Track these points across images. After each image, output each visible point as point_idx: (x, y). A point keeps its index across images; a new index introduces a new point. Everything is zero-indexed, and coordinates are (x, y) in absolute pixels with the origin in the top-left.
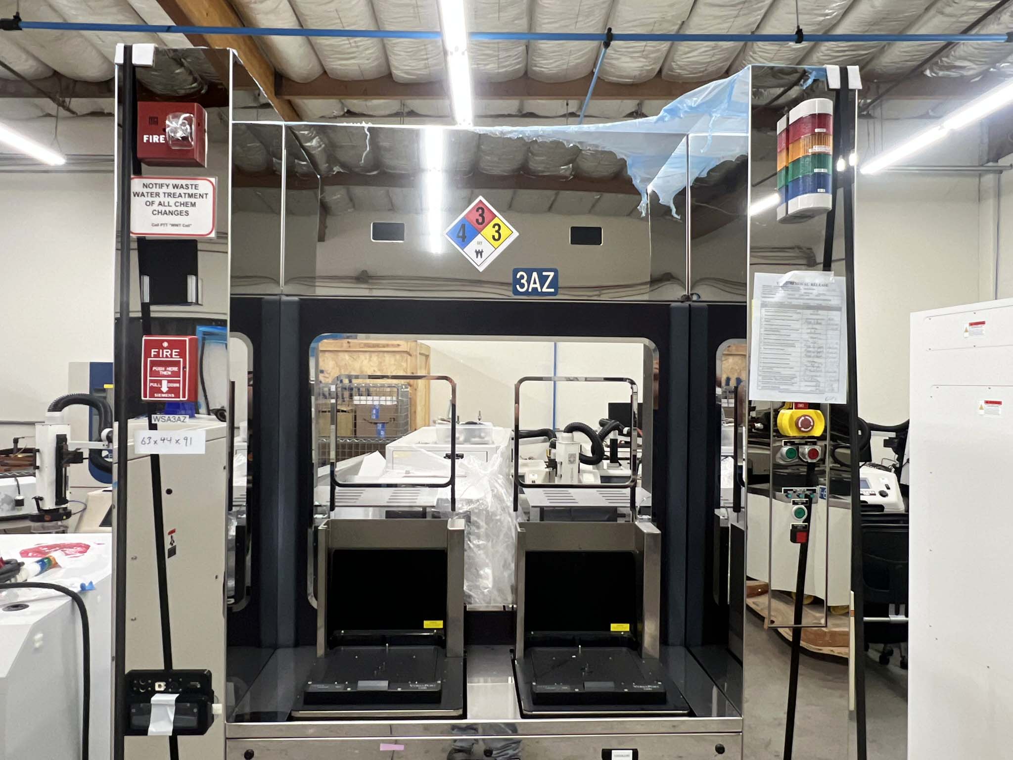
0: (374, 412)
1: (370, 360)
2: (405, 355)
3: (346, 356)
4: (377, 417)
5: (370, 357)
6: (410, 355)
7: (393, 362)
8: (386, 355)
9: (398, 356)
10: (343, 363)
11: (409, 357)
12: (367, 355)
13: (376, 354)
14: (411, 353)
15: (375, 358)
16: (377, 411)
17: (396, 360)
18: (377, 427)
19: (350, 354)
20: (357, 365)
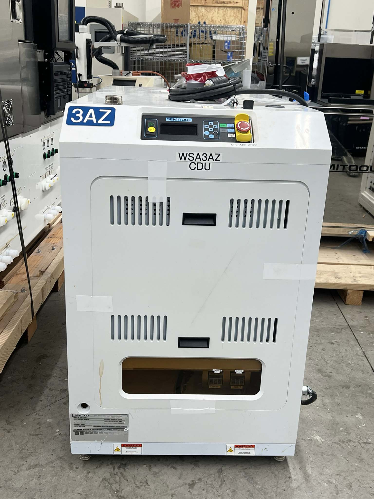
0: (226, 44)
1: (218, 13)
2: (240, 9)
3: (203, 9)
4: (228, 47)
5: (218, 10)
6: (244, 10)
7: (232, 14)
8: (228, 9)
9: (236, 10)
10: (201, 14)
11: (243, 11)
12: (216, 9)
13: (222, 8)
14: (245, 8)
15: (221, 11)
16: (229, 44)
17: (234, 13)
18: (228, 54)
19: (205, 8)
20: (210, 16)
